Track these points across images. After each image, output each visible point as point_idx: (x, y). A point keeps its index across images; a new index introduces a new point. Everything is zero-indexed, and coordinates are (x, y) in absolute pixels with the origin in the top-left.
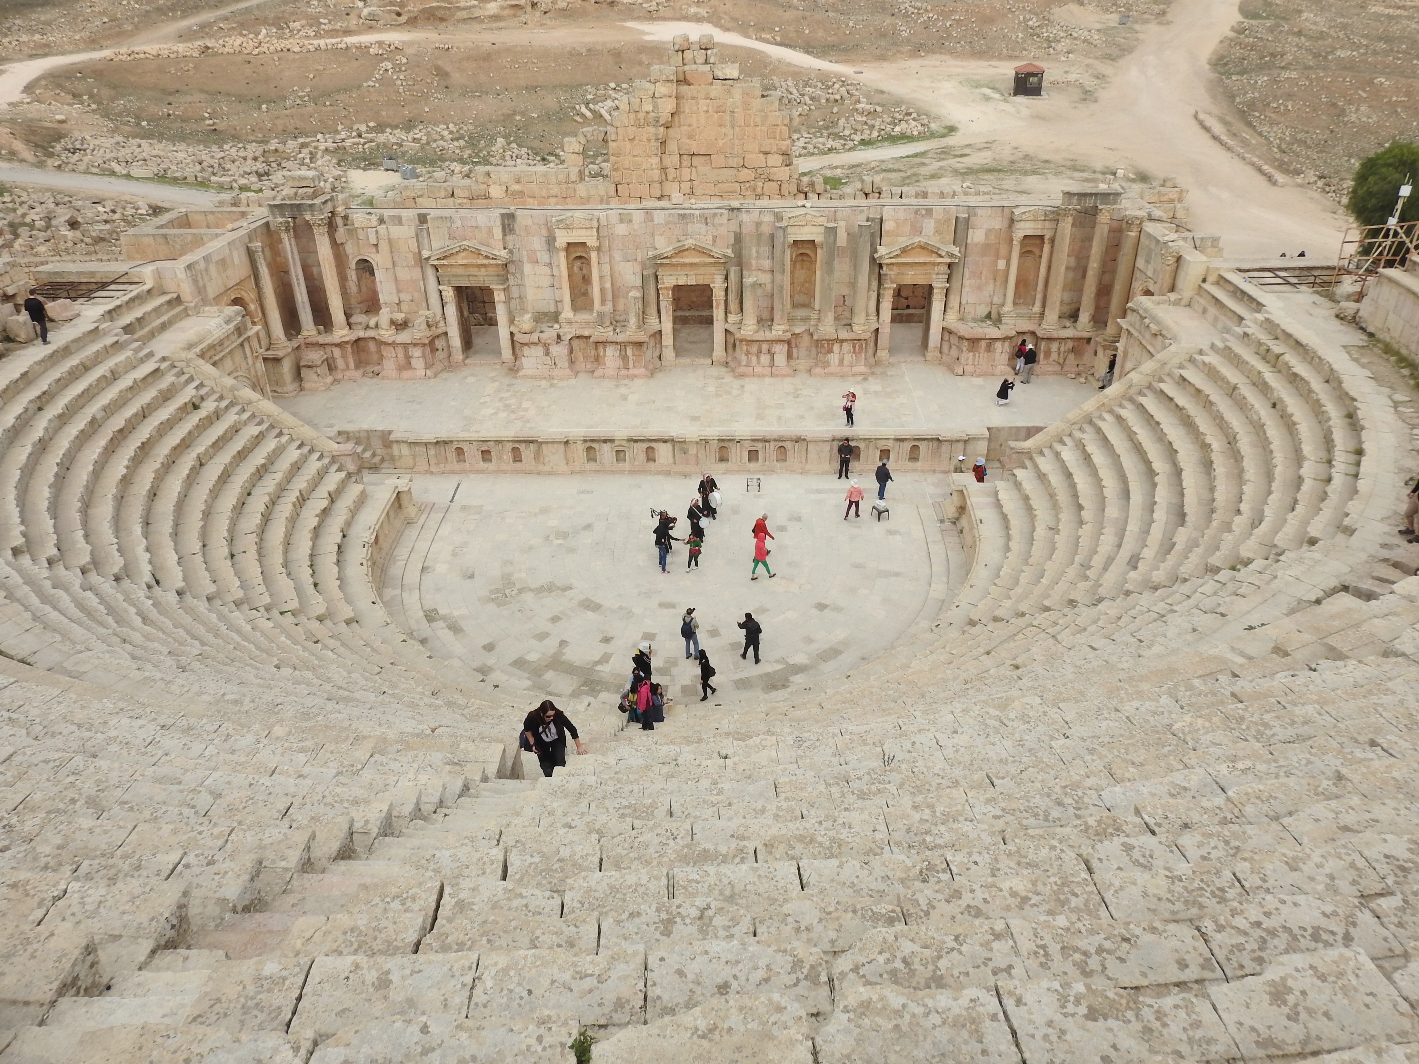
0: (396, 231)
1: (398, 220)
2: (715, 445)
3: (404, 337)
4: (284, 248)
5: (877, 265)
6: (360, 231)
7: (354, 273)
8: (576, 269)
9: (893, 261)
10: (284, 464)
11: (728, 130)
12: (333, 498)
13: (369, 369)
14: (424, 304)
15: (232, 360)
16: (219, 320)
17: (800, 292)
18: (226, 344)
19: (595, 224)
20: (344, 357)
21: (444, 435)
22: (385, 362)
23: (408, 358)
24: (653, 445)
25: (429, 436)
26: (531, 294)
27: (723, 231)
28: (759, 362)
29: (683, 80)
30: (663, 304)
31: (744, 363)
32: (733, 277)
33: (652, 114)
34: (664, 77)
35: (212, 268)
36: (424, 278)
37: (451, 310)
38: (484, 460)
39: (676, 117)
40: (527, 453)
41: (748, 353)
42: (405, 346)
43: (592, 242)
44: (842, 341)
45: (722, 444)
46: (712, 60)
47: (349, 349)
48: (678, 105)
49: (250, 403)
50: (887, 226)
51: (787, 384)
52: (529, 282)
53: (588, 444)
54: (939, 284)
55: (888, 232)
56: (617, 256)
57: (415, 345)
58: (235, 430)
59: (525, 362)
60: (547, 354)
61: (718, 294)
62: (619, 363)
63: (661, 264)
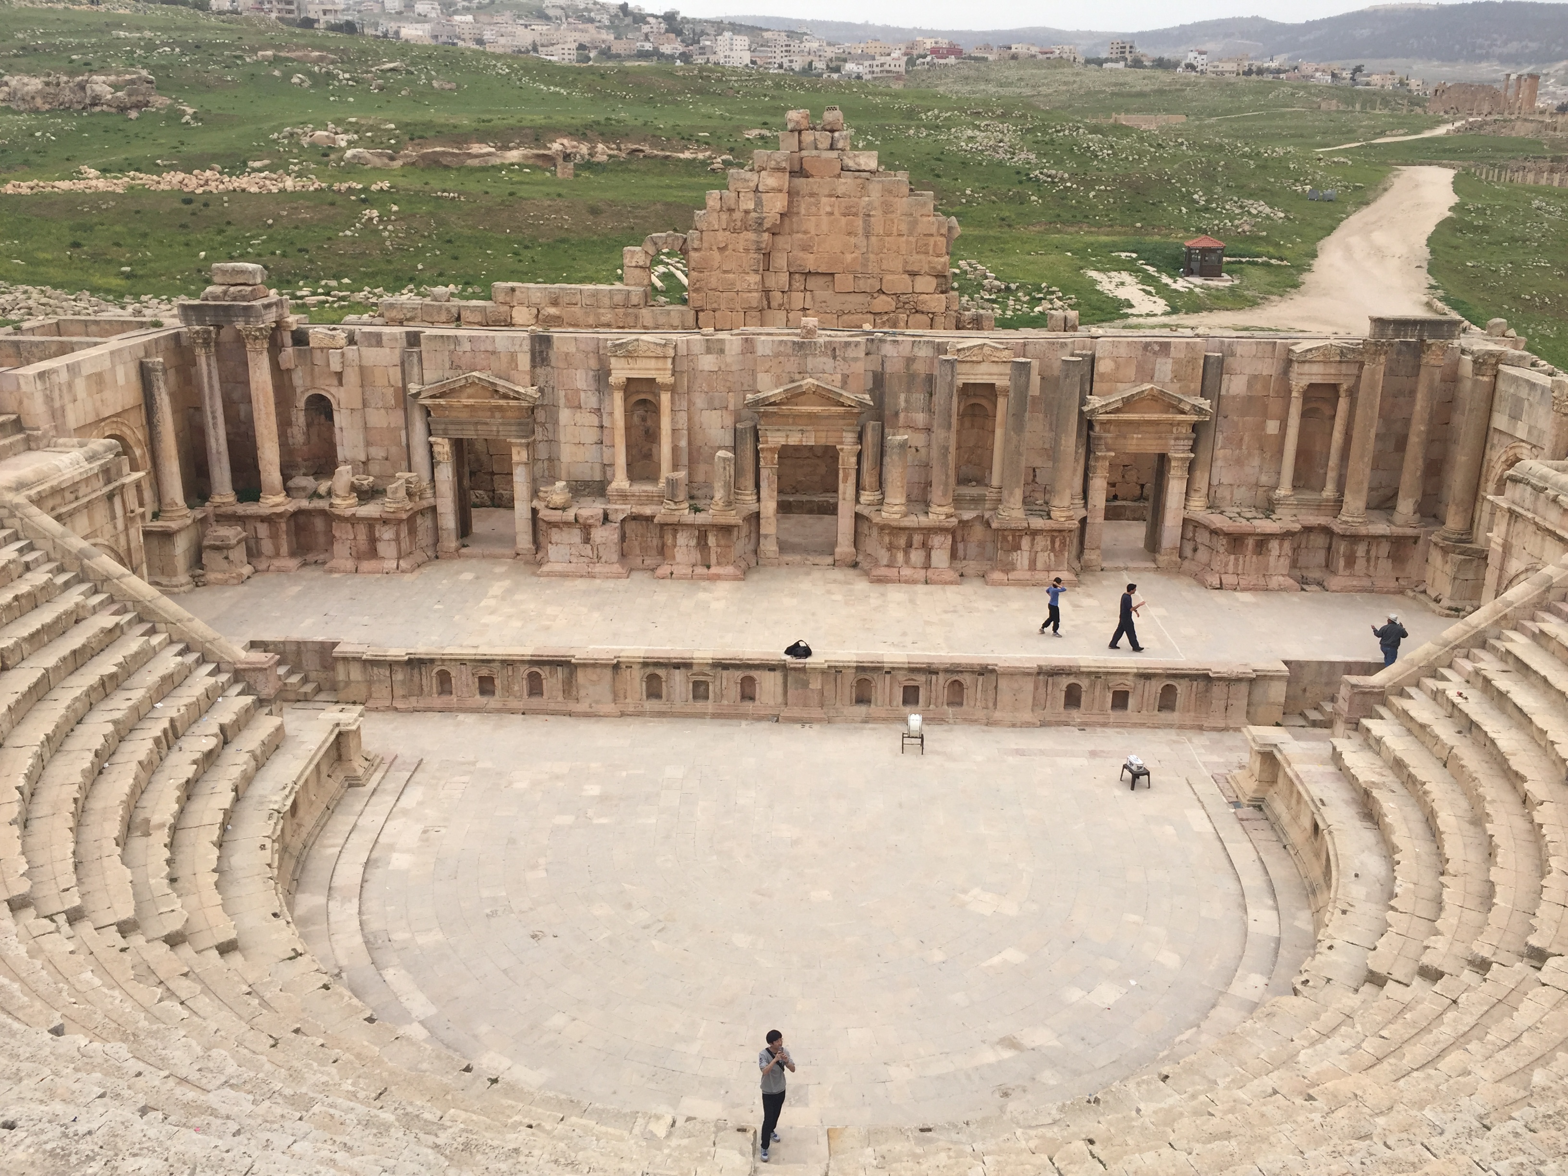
0: (372, 355)
1: (377, 340)
2: (850, 678)
3: (371, 510)
4: (199, 375)
5: (1087, 424)
6: (318, 354)
7: (302, 414)
8: (636, 419)
9: (1112, 417)
10: (150, 676)
11: (861, 241)
12: (226, 736)
13: (311, 557)
14: (404, 464)
15: (91, 518)
16: (77, 454)
17: (969, 461)
18: (83, 490)
19: (671, 353)
20: (274, 536)
21: (422, 648)
22: (337, 547)
23: (373, 540)
24: (754, 674)
25: (397, 651)
26: (567, 454)
27: (859, 367)
28: (907, 561)
29: (799, 171)
30: (764, 473)
31: (885, 562)
32: (870, 437)
33: (753, 215)
34: (773, 164)
35: (80, 385)
36: (408, 425)
37: (446, 474)
38: (483, 692)
39: (787, 221)
40: (552, 682)
41: (891, 548)
42: (371, 523)
43: (664, 377)
44: (1034, 533)
45: (863, 676)
46: (840, 145)
47: (283, 526)
48: (790, 202)
49: (107, 579)
50: (1103, 366)
51: (953, 595)
52: (566, 435)
53: (649, 670)
54: (1179, 453)
55: (1102, 375)
56: (700, 401)
57: (385, 522)
58: (76, 618)
59: (553, 551)
60: (587, 540)
61: (847, 460)
62: (696, 556)
63: (765, 415)
